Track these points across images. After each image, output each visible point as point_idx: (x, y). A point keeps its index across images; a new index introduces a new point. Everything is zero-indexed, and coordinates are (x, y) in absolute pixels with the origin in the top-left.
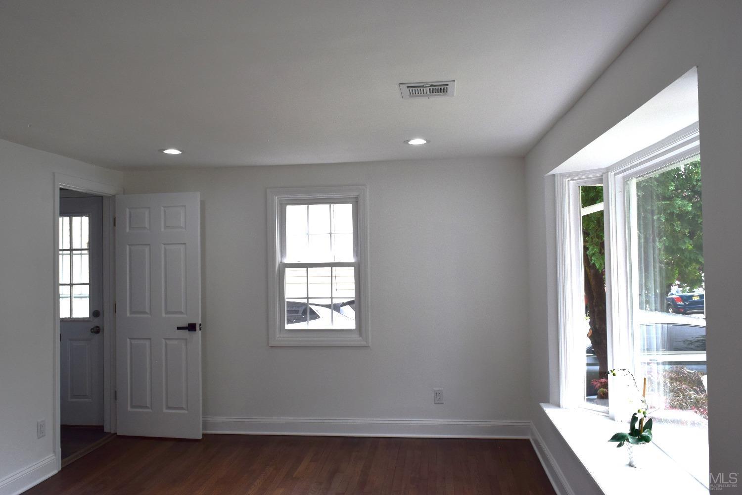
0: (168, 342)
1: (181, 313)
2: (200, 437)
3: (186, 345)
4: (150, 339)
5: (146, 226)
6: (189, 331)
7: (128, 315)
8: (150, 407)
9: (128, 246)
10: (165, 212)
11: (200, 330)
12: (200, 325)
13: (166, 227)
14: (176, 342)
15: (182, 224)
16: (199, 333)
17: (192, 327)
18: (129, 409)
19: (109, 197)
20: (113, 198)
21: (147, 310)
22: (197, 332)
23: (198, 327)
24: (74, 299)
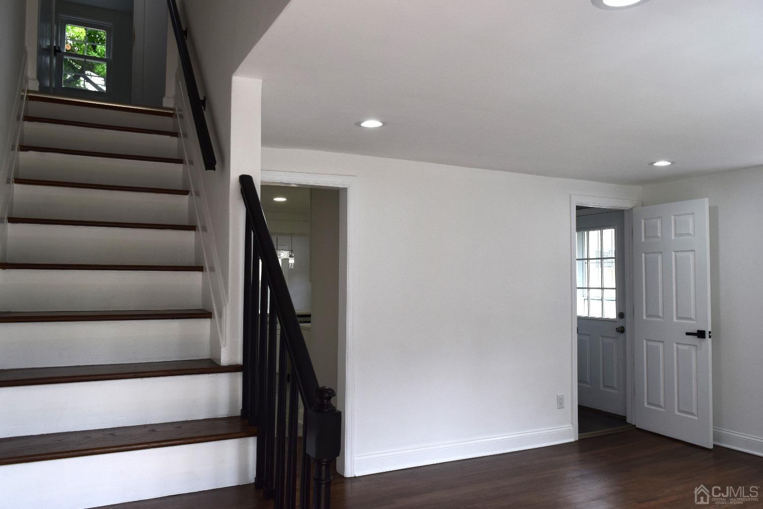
0: (680, 347)
1: (691, 319)
2: (711, 447)
3: (696, 352)
4: (663, 342)
5: (659, 235)
6: (698, 337)
7: (644, 317)
8: (663, 406)
9: (643, 255)
10: (675, 220)
11: (710, 337)
12: (710, 332)
13: (676, 235)
14: (686, 347)
15: (691, 232)
16: (708, 341)
17: (701, 334)
18: (646, 405)
19: (629, 210)
20: (630, 210)
21: (660, 314)
22: (706, 339)
23: (707, 335)
24: (605, 302)
